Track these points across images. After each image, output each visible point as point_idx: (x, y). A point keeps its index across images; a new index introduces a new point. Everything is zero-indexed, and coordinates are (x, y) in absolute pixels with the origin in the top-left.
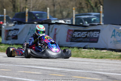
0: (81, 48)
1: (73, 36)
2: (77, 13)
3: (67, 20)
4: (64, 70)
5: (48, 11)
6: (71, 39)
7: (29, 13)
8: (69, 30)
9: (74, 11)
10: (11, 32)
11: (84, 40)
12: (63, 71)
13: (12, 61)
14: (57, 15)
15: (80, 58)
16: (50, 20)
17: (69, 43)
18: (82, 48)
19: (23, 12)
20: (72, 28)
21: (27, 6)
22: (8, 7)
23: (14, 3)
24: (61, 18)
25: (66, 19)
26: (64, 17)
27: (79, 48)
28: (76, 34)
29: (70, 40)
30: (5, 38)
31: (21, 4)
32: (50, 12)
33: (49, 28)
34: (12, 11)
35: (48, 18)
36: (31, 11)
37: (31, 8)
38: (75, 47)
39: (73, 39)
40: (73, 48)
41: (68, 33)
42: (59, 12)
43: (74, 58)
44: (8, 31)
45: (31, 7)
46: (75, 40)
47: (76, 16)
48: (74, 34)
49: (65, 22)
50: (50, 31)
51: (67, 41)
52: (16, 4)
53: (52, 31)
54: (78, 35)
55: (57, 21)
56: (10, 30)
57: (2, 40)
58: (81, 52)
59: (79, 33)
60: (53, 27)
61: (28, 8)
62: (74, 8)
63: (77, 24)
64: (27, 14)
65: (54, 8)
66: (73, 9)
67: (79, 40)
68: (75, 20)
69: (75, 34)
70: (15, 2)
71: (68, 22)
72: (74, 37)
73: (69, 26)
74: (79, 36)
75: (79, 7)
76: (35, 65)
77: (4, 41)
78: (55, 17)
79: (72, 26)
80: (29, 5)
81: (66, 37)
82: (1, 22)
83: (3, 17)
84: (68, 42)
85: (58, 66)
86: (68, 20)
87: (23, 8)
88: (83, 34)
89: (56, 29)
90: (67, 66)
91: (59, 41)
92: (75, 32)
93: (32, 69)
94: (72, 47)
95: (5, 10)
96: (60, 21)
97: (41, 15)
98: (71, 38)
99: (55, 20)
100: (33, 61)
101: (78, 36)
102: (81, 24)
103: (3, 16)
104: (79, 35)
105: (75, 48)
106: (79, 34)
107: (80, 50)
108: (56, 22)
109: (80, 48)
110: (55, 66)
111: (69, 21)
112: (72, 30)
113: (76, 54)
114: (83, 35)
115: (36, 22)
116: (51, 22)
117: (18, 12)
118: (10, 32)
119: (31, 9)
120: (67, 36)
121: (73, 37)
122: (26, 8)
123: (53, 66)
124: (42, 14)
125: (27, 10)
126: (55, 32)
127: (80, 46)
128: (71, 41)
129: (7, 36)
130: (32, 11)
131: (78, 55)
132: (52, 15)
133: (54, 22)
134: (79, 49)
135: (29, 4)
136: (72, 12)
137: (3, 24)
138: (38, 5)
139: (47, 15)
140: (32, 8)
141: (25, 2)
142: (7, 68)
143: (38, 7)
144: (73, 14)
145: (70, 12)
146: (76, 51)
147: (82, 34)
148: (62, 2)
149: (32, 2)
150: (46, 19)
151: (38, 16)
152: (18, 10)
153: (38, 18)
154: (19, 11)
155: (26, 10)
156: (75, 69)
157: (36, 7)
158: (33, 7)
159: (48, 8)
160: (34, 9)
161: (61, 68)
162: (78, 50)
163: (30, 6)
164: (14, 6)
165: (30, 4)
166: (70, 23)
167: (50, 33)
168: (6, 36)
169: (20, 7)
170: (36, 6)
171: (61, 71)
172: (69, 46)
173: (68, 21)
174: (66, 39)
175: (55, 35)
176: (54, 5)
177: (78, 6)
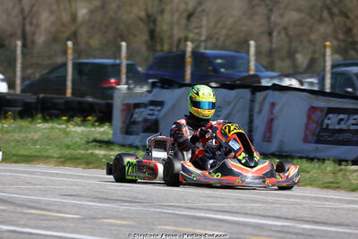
0: (347, 161)
1: (324, 126)
2: (337, 57)
3: (306, 78)
4: (294, 227)
5: (252, 50)
6: (318, 136)
7: (195, 54)
8: (313, 109)
9: (328, 52)
10: (142, 109)
11: (355, 139)
12: (291, 230)
13: (142, 196)
14: (278, 64)
15: (342, 191)
16: (257, 78)
17: (312, 146)
18: (350, 163)
19: (179, 53)
20: (322, 103)
21: (191, 35)
22: (135, 36)
23: (151, 25)
24: (291, 71)
25: (305, 76)
26: (301, 70)
27: (340, 162)
28: (332, 121)
29: (315, 138)
30: (122, 128)
31: (172, 28)
32: (258, 53)
33: (252, 101)
34: (144, 49)
35: (252, 73)
36: (202, 50)
37: (201, 42)
38: (329, 160)
39: (322, 136)
40: (323, 160)
41: (309, 117)
42: (284, 53)
43: (325, 190)
44: (132, 107)
45: (203, 38)
46: (330, 137)
47: (333, 66)
48: (326, 122)
49: (302, 83)
50: (257, 108)
51: (306, 140)
52: (158, 29)
53: (260, 111)
54: (339, 123)
55: (276, 82)
56: (137, 106)
57: (114, 134)
58: (344, 175)
59: (342, 116)
60: (265, 99)
61: (193, 42)
62: (328, 43)
63: (337, 91)
64: (189, 60)
65: (271, 41)
66: (325, 47)
67: (341, 137)
68: (332, 78)
69: (329, 119)
70: (154, 21)
71: (311, 84)
72: (327, 129)
73: (313, 97)
74: (343, 126)
75: (345, 41)
76: (208, 210)
77: (120, 138)
78: (273, 70)
79: (321, 98)
80: (196, 31)
81: (304, 128)
82: (113, 80)
83: (119, 66)
84: (310, 142)
85: (277, 214)
86: (311, 77)
87: (179, 41)
88: (354, 122)
89: (273, 105)
90: (304, 214)
91: (282, 141)
92: (331, 115)
93: (200, 222)
94: (319, 159)
95: (124, 44)
96: (287, 82)
97: (231, 63)
98: (317, 131)
99: (272, 78)
100: (203, 199)
101: (338, 127)
102: (350, 90)
103: (118, 61)
104: (343, 122)
105: (327, 162)
106: (342, 120)
107: (343, 167)
108: (274, 85)
109: (343, 163)
110: (269, 214)
111: (314, 80)
112: (322, 109)
113: (331, 180)
114: (353, 124)
115: (216, 82)
116: (260, 83)
117: (162, 51)
118: (137, 110)
119: (203, 45)
120: (307, 126)
121: (322, 129)
122: (186, 39)
123: (261, 213)
124: (234, 58)
125: (190, 47)
126: (271, 112)
127: (343, 157)
128: (318, 142)
129: (127, 122)
130: (206, 48)
131: (338, 183)
132: (265, 62)
133: (270, 84)
134: (340, 164)
135: (196, 28)
136: (324, 55)
137: (118, 87)
138: (224, 32)
139: (249, 62)
140: (205, 41)
141: (184, 21)
142: (125, 215)
143: (222, 38)
144: (325, 61)
145: (316, 56)
146: (331, 172)
147: (352, 121)
148: (295, 25)
149: (204, 22)
150: (245, 74)
151: (222, 65)
152: (162, 45)
153: (222, 70)
154: (166, 47)
155: (186, 46)
156: (325, 224)
157: (218, 39)
158: (209, 38)
159: (252, 43)
160: (210, 44)
161: (287, 219)
162: (338, 168)
163: (199, 34)
164: (152, 34)
165: (200, 27)
166: (316, 88)
167: (255, 115)
168: (124, 123)
169: (171, 37)
170: (216, 36)
171: (286, 229)
172: (311, 155)
173: (311, 82)
174: (302, 136)
175: (271, 121)
176: (270, 34)
177: (341, 36)
